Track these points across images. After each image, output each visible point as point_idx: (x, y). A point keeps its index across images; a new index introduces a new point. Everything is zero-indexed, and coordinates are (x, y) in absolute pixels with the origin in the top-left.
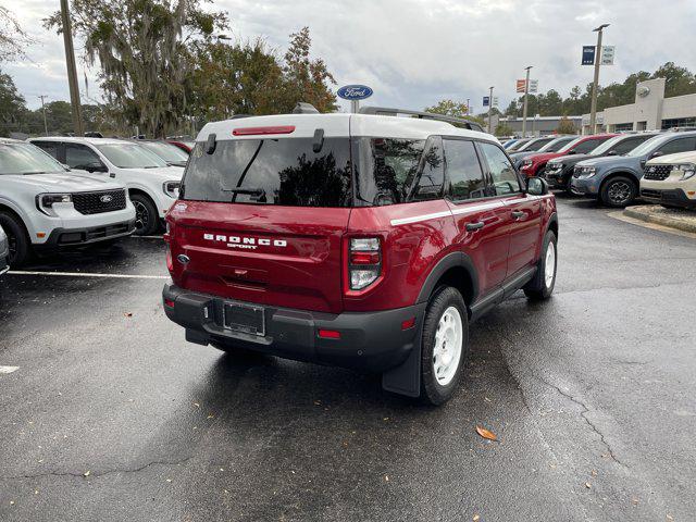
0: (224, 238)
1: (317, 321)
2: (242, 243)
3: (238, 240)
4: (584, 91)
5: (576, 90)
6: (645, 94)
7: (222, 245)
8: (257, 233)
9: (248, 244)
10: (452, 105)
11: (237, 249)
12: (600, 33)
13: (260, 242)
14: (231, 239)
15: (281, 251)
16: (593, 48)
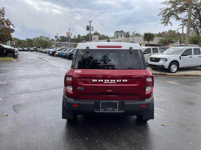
0: (102, 81)
1: (140, 102)
2: (110, 81)
3: (108, 81)
4: (77, 36)
5: (75, 36)
6: (94, 39)
7: (101, 83)
8: (115, 78)
9: (113, 82)
10: (44, 37)
11: (108, 84)
12: (90, 23)
13: (117, 81)
14: (105, 81)
15: (125, 83)
16: (89, 26)
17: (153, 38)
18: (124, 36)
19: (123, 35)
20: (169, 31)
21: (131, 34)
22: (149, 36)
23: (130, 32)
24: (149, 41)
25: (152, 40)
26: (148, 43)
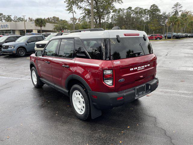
13: (145, 66)
17: (45, 23)
18: (5, 20)
19: (3, 18)
20: (53, 18)
21: (12, 18)
22: (40, 21)
23: (11, 16)
24: (41, 26)
25: (45, 26)
26: (41, 28)
